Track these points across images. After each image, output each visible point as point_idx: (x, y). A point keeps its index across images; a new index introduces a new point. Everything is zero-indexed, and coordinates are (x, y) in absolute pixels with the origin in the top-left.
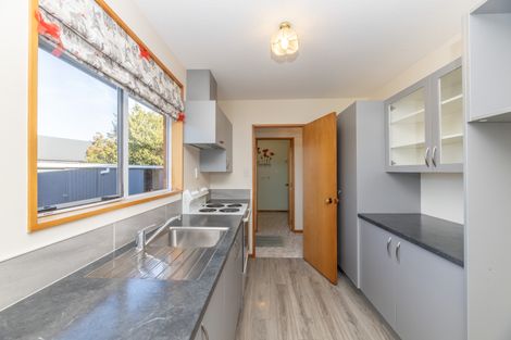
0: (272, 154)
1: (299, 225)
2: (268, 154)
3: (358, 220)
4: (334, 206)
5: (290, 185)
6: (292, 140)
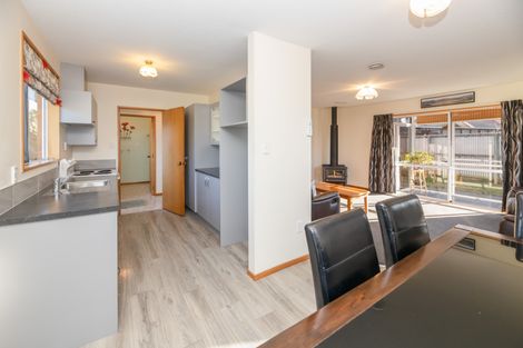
0: (132, 128)
1: (159, 189)
2: (128, 127)
3: (196, 173)
4: (182, 166)
5: (152, 157)
6: (153, 118)
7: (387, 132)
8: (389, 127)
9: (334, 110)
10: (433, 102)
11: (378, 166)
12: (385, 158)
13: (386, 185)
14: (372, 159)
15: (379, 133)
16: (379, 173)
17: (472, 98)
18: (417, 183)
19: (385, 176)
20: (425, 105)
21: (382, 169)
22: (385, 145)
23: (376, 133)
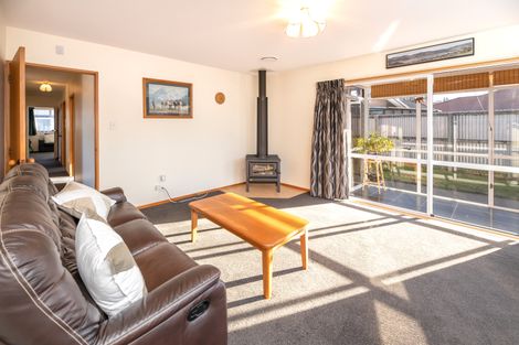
7: (335, 106)
8: (339, 99)
9: (262, 74)
10: (406, 58)
11: (323, 158)
12: (333, 145)
13: (334, 186)
14: (316, 147)
15: (324, 108)
16: (324, 169)
17: (469, 49)
18: (372, 178)
19: (334, 173)
20: (392, 63)
21: (329, 162)
22: (333, 126)
23: (320, 108)
